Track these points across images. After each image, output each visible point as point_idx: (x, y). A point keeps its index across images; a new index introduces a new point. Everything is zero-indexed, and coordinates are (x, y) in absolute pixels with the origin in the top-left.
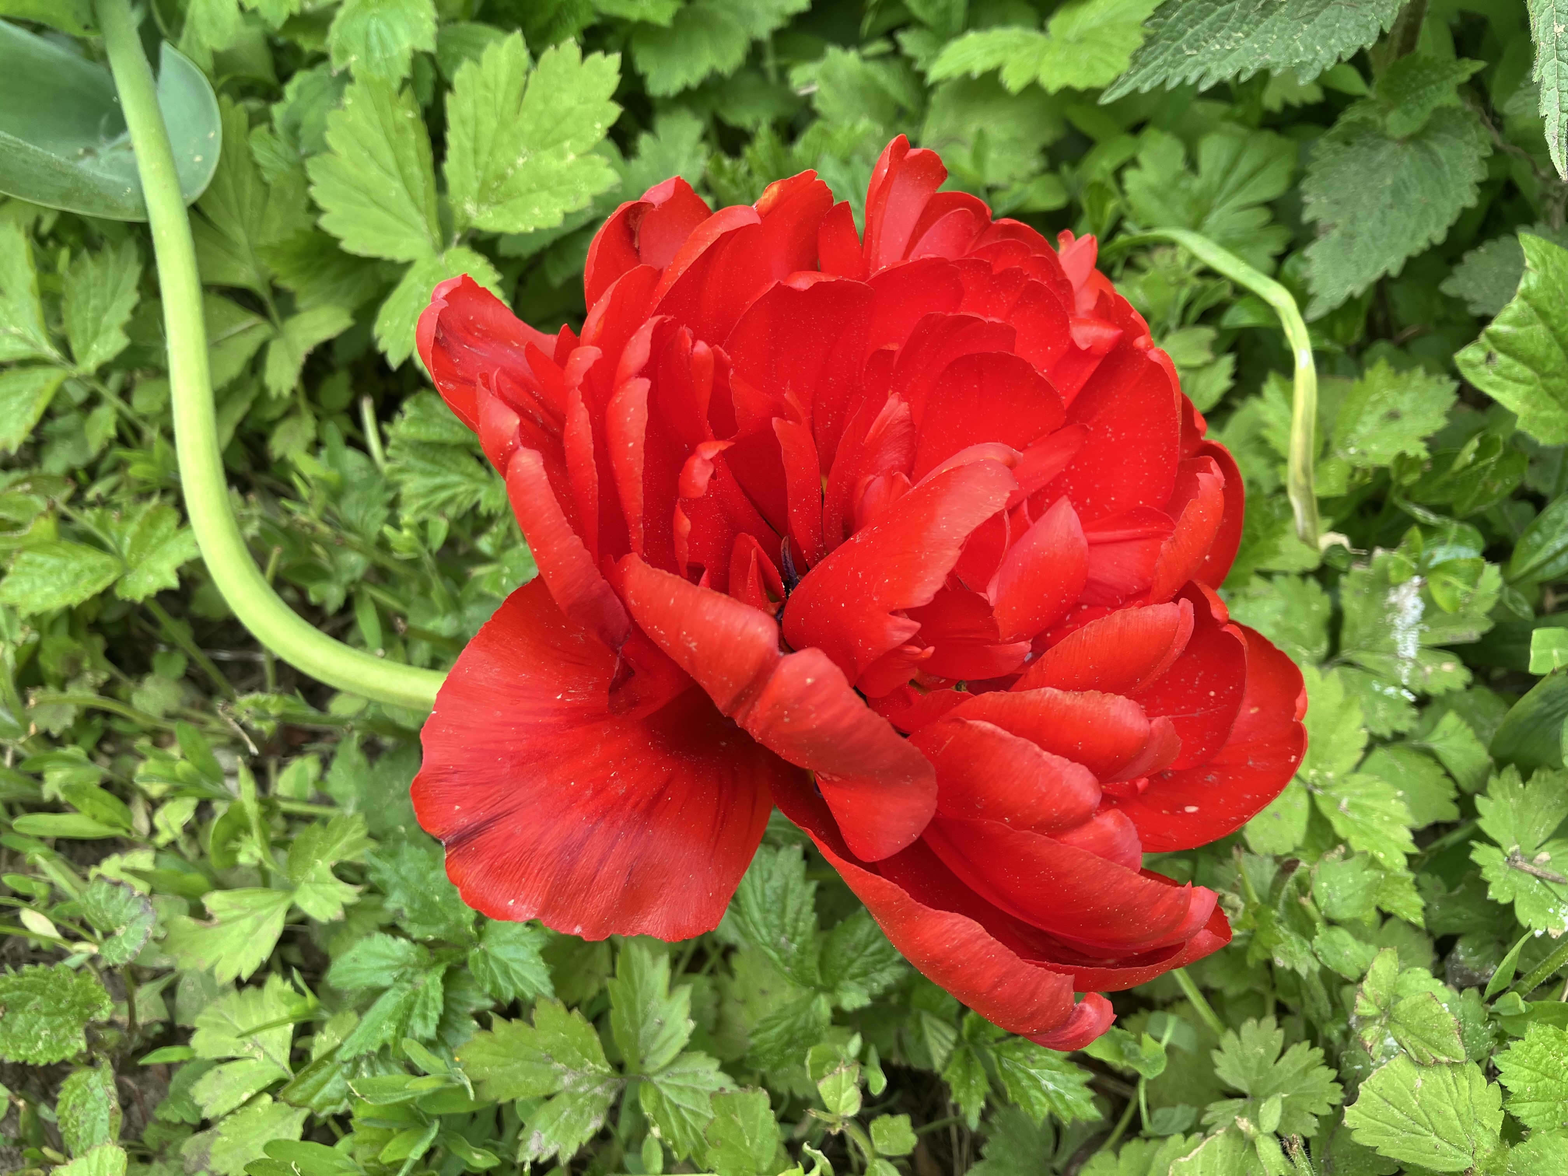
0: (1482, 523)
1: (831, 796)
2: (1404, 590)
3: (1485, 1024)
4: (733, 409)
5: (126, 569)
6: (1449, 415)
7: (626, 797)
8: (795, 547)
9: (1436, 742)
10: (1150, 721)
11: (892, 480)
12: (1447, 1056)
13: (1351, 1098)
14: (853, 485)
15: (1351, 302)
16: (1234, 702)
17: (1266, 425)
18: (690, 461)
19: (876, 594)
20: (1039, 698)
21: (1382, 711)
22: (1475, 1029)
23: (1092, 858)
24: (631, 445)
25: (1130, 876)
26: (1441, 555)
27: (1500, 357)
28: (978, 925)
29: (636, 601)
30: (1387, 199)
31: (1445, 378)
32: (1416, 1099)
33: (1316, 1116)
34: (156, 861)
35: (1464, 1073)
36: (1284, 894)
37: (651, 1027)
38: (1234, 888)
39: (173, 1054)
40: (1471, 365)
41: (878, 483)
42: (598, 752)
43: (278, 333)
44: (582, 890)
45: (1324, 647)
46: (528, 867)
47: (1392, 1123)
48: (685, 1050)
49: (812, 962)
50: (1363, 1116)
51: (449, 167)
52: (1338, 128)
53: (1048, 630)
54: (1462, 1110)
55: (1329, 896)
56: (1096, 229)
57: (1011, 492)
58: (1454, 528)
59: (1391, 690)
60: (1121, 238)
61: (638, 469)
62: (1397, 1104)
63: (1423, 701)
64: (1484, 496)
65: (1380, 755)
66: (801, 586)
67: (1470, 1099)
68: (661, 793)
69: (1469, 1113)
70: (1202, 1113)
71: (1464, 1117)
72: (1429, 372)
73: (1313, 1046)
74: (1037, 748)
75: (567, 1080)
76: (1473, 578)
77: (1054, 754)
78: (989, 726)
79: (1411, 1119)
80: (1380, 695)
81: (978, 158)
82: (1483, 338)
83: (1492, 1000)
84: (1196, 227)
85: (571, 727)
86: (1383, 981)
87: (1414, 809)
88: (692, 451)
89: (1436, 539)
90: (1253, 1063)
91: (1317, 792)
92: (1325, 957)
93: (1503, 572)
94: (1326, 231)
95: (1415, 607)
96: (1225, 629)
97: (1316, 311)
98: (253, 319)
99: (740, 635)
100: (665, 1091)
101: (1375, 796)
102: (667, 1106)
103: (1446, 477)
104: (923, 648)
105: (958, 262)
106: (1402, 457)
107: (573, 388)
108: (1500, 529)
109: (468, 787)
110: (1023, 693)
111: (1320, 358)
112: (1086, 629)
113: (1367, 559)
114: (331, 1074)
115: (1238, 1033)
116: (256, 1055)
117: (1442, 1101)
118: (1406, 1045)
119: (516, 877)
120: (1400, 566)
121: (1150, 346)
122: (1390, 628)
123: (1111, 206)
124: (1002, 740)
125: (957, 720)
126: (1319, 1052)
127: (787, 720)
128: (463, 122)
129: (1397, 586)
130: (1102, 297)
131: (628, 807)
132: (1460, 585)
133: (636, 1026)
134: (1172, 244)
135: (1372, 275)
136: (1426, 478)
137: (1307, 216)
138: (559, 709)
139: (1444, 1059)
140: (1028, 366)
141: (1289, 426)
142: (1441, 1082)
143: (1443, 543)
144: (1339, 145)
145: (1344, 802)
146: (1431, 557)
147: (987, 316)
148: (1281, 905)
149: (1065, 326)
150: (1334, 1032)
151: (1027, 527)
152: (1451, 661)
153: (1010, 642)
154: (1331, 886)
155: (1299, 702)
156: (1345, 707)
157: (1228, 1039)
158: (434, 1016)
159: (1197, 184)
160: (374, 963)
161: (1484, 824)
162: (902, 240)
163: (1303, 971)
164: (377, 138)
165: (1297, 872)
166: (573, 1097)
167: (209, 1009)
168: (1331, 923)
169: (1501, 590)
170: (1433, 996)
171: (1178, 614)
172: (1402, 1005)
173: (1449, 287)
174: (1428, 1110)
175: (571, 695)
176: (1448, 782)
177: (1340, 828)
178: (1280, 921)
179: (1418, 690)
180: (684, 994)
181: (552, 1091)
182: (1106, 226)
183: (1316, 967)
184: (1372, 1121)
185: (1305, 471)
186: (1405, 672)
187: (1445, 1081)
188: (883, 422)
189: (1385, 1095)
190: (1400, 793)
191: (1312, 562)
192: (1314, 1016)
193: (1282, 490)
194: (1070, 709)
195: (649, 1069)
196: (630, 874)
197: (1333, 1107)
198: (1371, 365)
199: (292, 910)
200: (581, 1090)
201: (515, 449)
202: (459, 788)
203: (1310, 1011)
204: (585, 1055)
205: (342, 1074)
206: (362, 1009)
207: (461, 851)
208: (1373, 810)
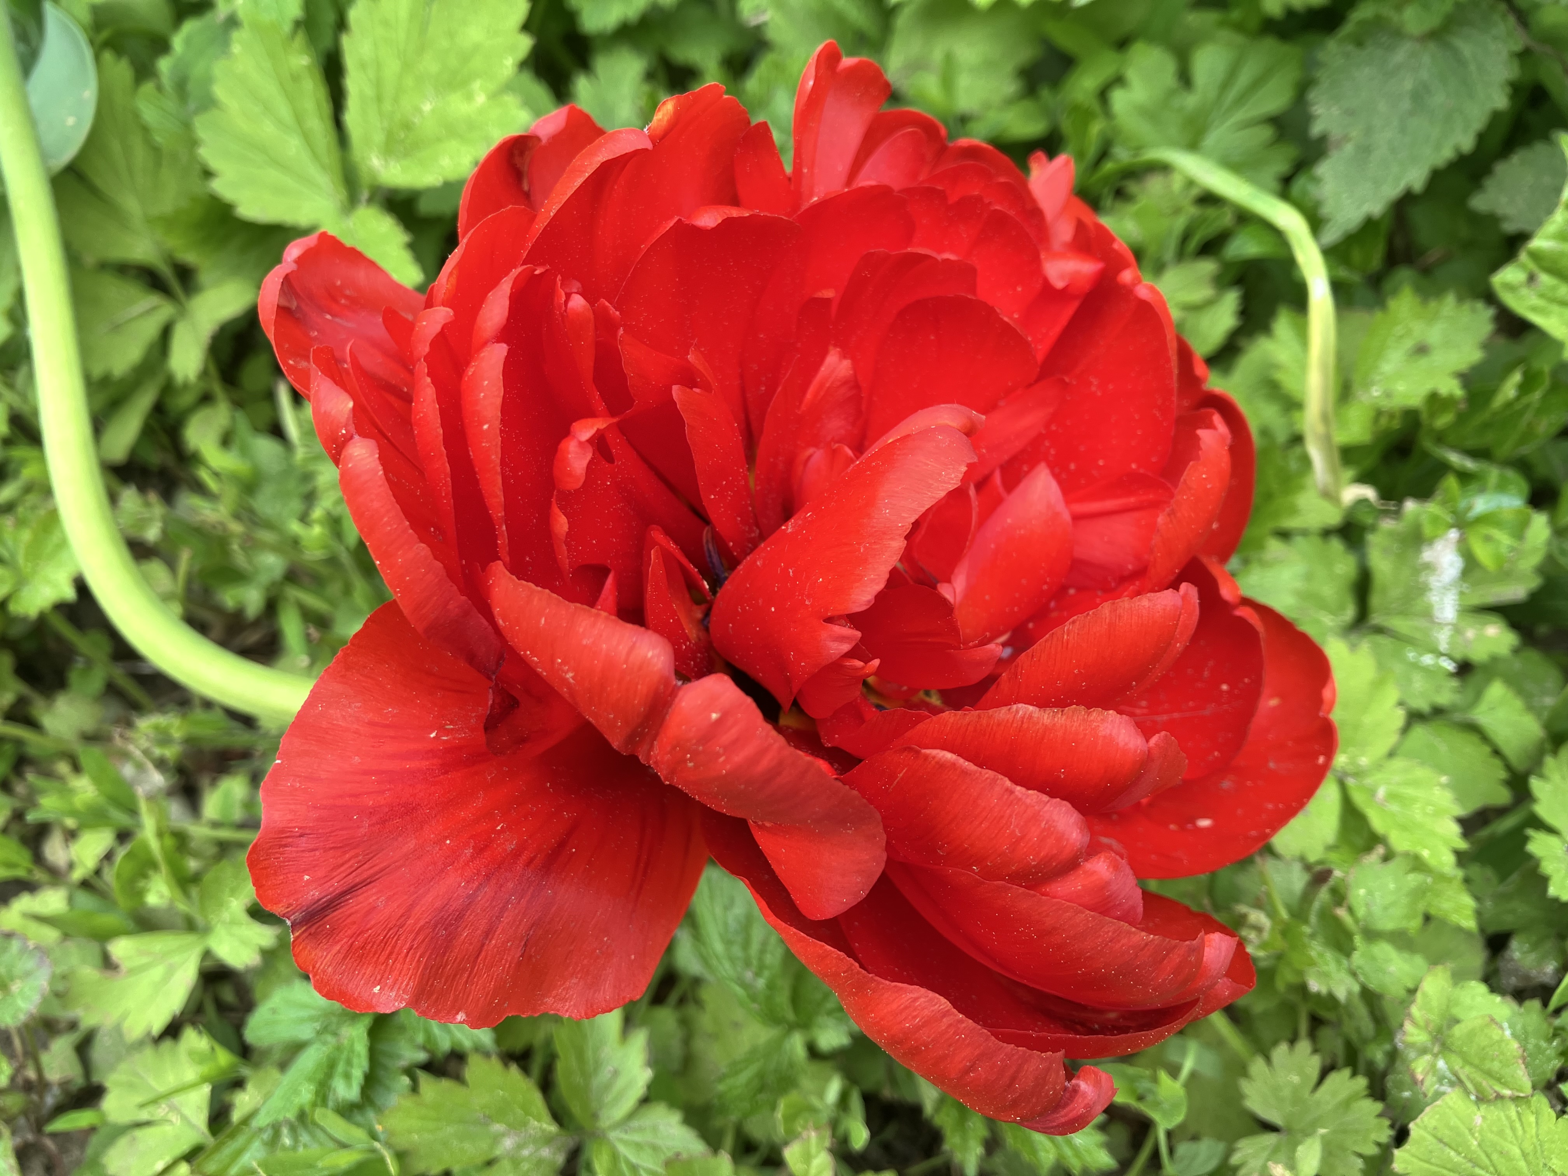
0: (1523, 466)
1: (764, 841)
2: (1439, 546)
3: (1550, 1040)
4: (624, 377)
5: (21, 581)
6: (1486, 346)
7: (516, 854)
8: (718, 539)
9: (1482, 715)
10: (1147, 741)
11: (834, 454)
12: (1511, 1089)
13: (1401, 1136)
14: (790, 462)
15: (1369, 224)
16: (1252, 695)
17: (1277, 367)
18: (563, 445)
19: (808, 597)
20: (1010, 717)
21: (1419, 683)
22: (1537, 1046)
23: (1083, 913)
24: (486, 427)
25: (1129, 933)
26: (1481, 504)
27: (1545, 279)
28: (943, 1000)
29: (504, 622)
30: (1406, 105)
31: (1480, 305)
32: (1476, 1139)
33: (1360, 1155)
34: (70, 900)
35: (1529, 1107)
36: (1316, 905)
37: (604, 1075)
38: (1258, 905)
39: (79, 1120)
40: (1511, 288)
41: (817, 456)
42: (479, 802)
43: (182, 312)
44: (465, 969)
45: (1350, 613)
46: (394, 947)
47: (1449, 1166)
48: (645, 1101)
49: (783, 998)
50: (1415, 1160)
51: (351, 117)
52: (1348, 28)
53: (1030, 619)
54: (1529, 1148)
55: (1367, 905)
56: (1080, 155)
57: (970, 466)
58: (1494, 473)
59: (1428, 659)
60: (1109, 166)
61: (495, 458)
62: (1453, 1145)
63: (1465, 669)
64: (1528, 435)
65: (1419, 732)
66: (728, 586)
67: (1537, 1136)
68: (562, 845)
69: (1535, 1153)
70: (1230, 1152)
71: (1531, 1157)
72: (1460, 299)
73: (1354, 1074)
74: (1008, 783)
75: (508, 1143)
76: (1519, 530)
77: (1028, 789)
78: (949, 756)
79: (1470, 1160)
80: (1416, 666)
81: (948, 82)
82: (1523, 257)
83: (1558, 1012)
84: (1193, 145)
85: (446, 773)
86: (1434, 1003)
87: (1460, 799)
88: (566, 432)
89: (1473, 486)
90: (1286, 1092)
91: (1351, 782)
92: (1364, 974)
93: (1552, 522)
94: (1339, 144)
95: (1451, 565)
96: (1238, 612)
97: (1332, 235)
98: (153, 299)
99: (626, 662)
100: (622, 1149)
101: (1416, 783)
102: (624, 1167)
103: (1484, 416)
104: (866, 662)
105: (907, 191)
106: (1434, 398)
107: (419, 360)
108: (1542, 471)
109: (317, 853)
110: (991, 711)
111: (1338, 288)
112: (1067, 626)
113: (1397, 514)
114: (249, 1142)
115: (1268, 1059)
116: (174, 1119)
117: (1505, 1140)
118: (1463, 1077)
119: (382, 959)
120: (1435, 520)
121: (1138, 281)
122: (1424, 589)
123: (1096, 128)
124: (965, 773)
125: (910, 749)
126: (1362, 1082)
127: (691, 765)
128: (363, 66)
129: (1430, 542)
130: (1080, 227)
131: (519, 867)
132: (1504, 539)
133: (587, 1076)
134: (1164, 168)
135: (1392, 191)
136: (1462, 419)
137: (1316, 129)
138: (431, 751)
139: (1507, 1092)
140: (991, 311)
141: (1303, 366)
142: (1504, 1118)
143: (1482, 490)
144: (1350, 48)
145: (1381, 792)
146: (1470, 508)
147: (940, 252)
148: (1313, 918)
149: (1036, 261)
150: (1378, 1055)
151: (999, 501)
152: (1495, 623)
153: (975, 646)
154: (1370, 893)
155: (1326, 693)
156: (1378, 684)
157: (1258, 1066)
158: (358, 1074)
159: (1191, 101)
160: (294, 1014)
161: (1542, 810)
162: (842, 167)
163: (1341, 994)
164: (270, 89)
165: (1331, 882)
166: (516, 1162)
167: (123, 1066)
168: (1372, 935)
169: (1549, 543)
170: (1493, 1020)
171: (1179, 602)
172: (1458, 1031)
173: (1479, 203)
174: (1489, 1150)
175: (448, 732)
176: (1497, 762)
177: (1377, 823)
178: (1313, 936)
179: (1458, 656)
180: (639, 1039)
181: (491, 1156)
182: (1092, 151)
183: (1356, 988)
184: (1426, 1166)
185: (1325, 418)
186: (1443, 638)
187: (1508, 1118)
188: (822, 385)
189: (1439, 1135)
190: (1444, 779)
191: (1333, 517)
192: (1354, 1037)
193: (1297, 439)
194: (1047, 729)
195: (604, 1123)
196: (526, 945)
197: (1379, 1144)
198: (1395, 292)
199: (207, 954)
200: (526, 1152)
201: (349, 438)
202: (307, 854)
203: (1348, 1028)
204: (527, 1113)
205: (262, 1139)
206: (283, 1066)
207: (313, 930)
208: (1414, 800)
